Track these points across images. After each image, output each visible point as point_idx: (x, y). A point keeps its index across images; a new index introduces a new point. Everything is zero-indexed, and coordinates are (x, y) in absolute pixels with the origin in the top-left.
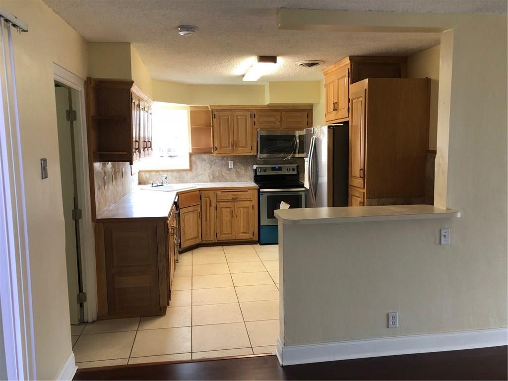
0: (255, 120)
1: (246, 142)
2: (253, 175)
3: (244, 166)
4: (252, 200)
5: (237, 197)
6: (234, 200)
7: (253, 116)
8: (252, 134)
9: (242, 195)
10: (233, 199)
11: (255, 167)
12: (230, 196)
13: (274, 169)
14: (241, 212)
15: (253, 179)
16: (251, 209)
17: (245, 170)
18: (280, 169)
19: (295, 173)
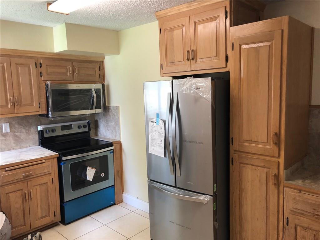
0: (42, 70)
1: (32, 98)
2: (36, 137)
3: (25, 129)
4: (51, 173)
5: (31, 174)
6: (27, 178)
7: (38, 65)
8: (39, 88)
9: (38, 170)
10: (24, 177)
11: (40, 128)
13: (63, 128)
15: (38, 142)
16: (50, 184)
17: (27, 133)
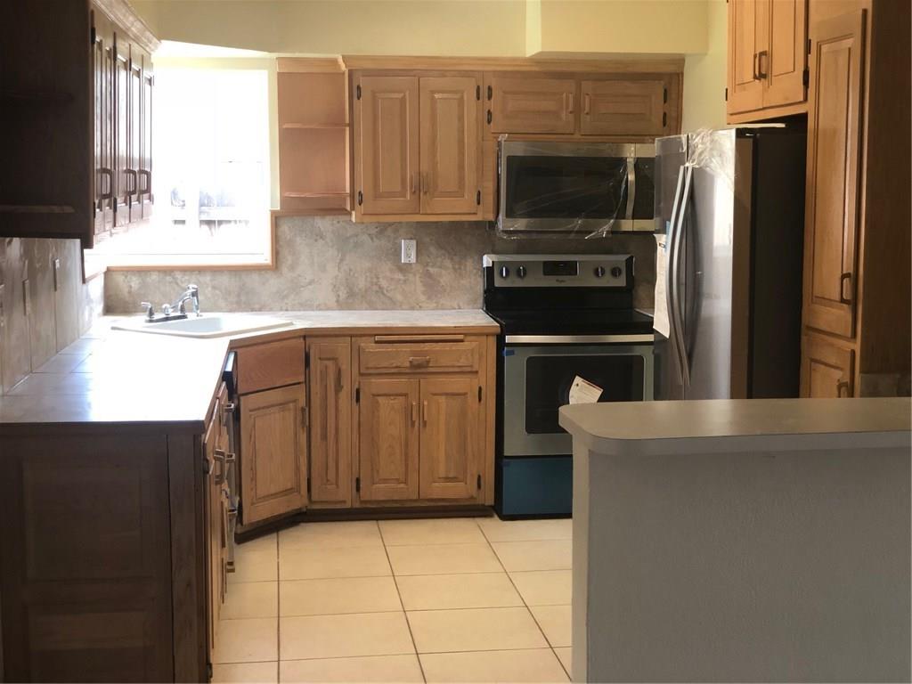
0: (493, 105)
1: (461, 179)
2: (479, 286)
3: (452, 259)
4: (477, 372)
5: (428, 362)
6: (419, 369)
7: (484, 92)
8: (481, 152)
9: (445, 355)
10: (412, 365)
11: (487, 261)
12: (404, 356)
13: (550, 269)
14: (440, 412)
15: (481, 301)
16: (472, 399)
17: (454, 268)
18: (570, 268)
19: (621, 282)
